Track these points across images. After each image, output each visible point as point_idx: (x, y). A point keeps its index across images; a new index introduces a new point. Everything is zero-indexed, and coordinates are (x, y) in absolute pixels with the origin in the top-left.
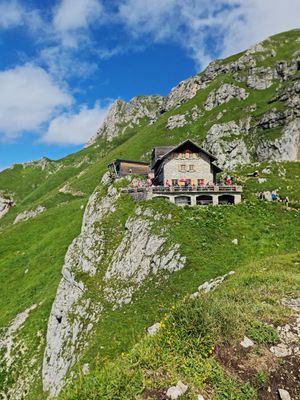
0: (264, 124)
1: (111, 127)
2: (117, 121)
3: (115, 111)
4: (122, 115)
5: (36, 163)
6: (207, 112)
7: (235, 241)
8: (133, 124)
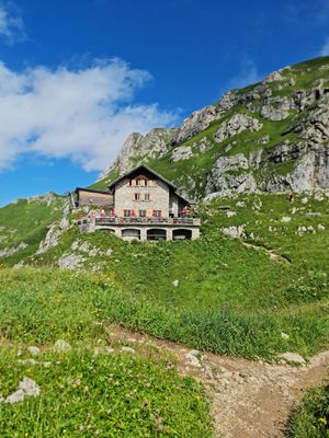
0: (276, 157)
1: (125, 161)
2: (131, 155)
3: (131, 144)
4: (137, 149)
5: (41, 198)
6: (217, 144)
7: (176, 283)
8: (149, 158)
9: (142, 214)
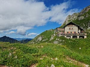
2: (68, 20)
4: (69, 18)
5: (50, 30)
7: (80, 48)
8: (72, 20)
9: (71, 32)
